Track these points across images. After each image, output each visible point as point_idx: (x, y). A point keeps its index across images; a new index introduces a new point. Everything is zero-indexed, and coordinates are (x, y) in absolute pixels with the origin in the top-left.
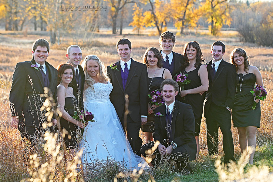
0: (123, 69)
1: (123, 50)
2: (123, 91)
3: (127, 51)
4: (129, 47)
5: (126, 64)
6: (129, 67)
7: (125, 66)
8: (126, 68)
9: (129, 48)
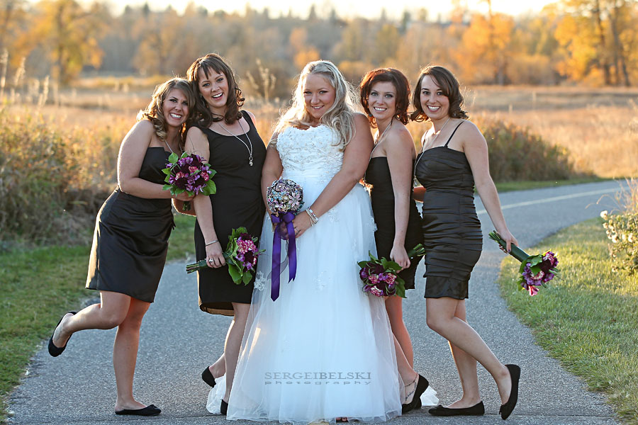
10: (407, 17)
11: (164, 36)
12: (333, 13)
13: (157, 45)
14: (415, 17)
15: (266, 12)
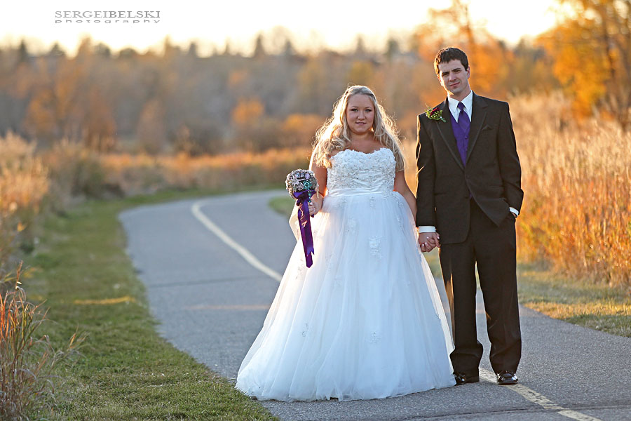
0: (456, 116)
1: (451, 73)
2: (461, 166)
3: (459, 75)
4: (463, 64)
5: (461, 106)
6: (469, 110)
7: (459, 111)
8: (463, 114)
9: (462, 68)
10: (393, 46)
11: (60, 91)
12: (288, 45)
13: (53, 102)
14: (405, 47)
15: (193, 47)
